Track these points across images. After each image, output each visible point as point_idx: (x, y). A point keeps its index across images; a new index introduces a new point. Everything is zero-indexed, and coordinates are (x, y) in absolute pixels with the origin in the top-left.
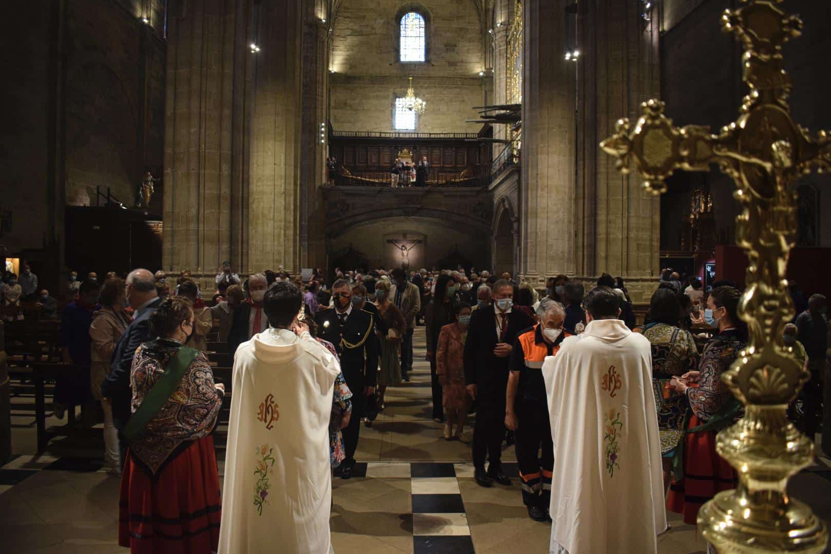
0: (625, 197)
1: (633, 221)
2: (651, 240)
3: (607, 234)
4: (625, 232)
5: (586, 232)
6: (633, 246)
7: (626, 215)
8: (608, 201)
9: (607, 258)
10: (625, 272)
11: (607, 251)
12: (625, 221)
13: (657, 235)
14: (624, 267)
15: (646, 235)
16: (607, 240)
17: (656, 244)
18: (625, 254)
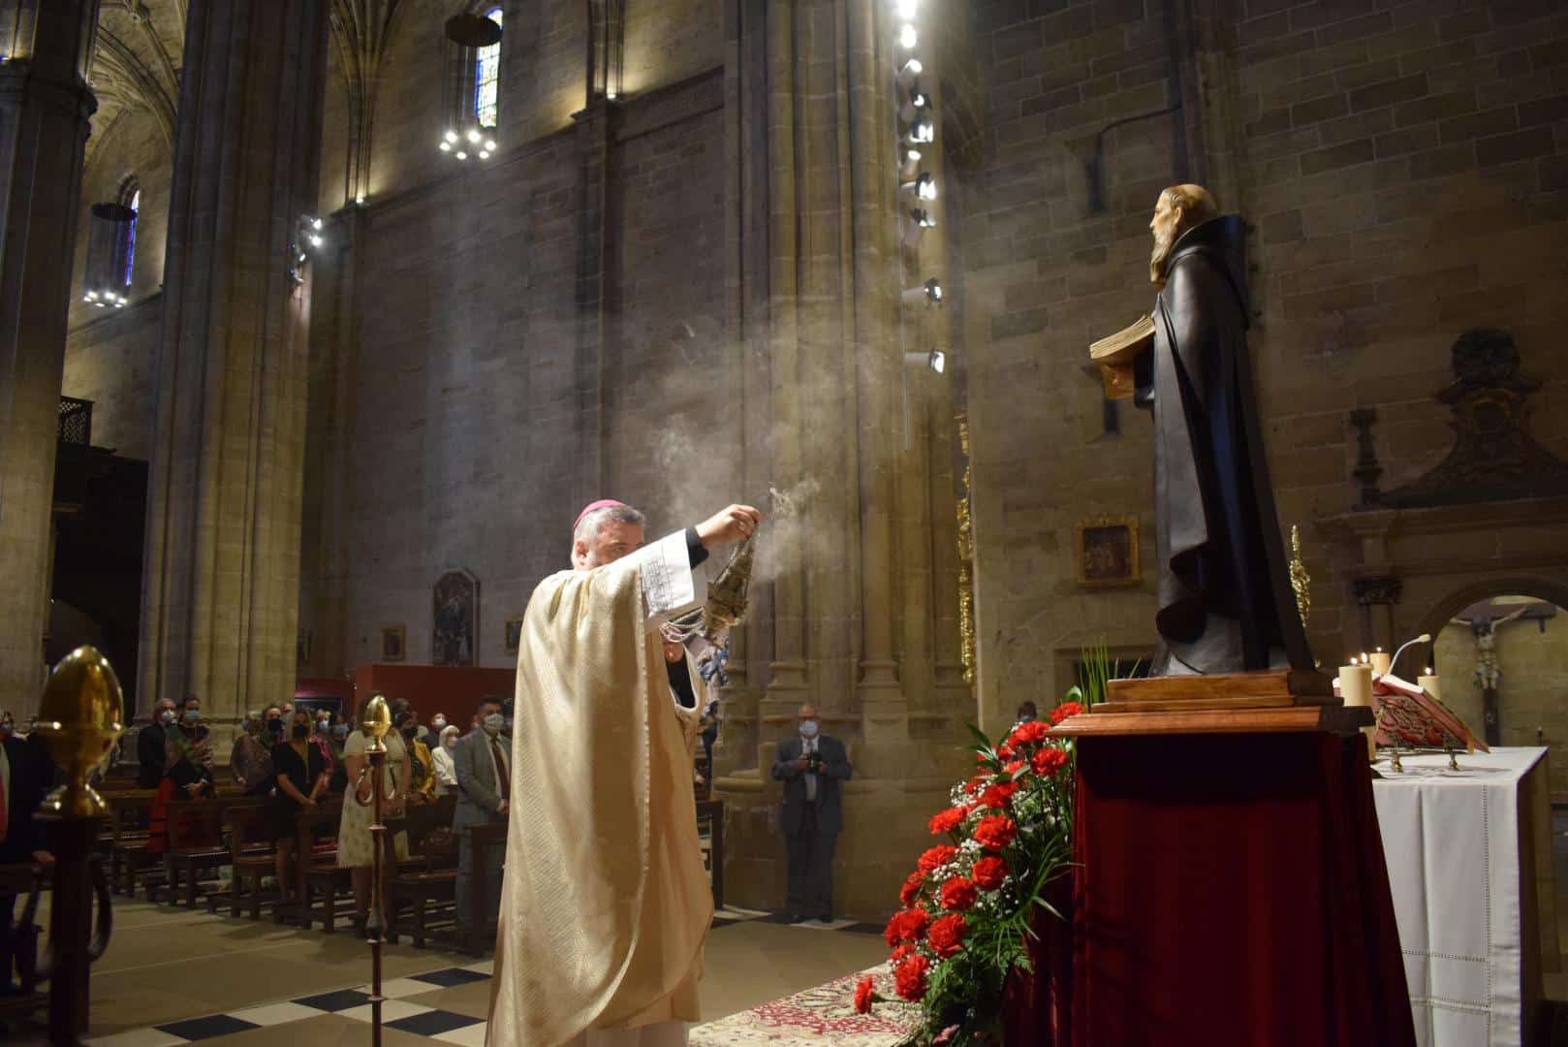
0: (247, 575)
1: (260, 616)
2: (284, 650)
3: (212, 636)
4: (245, 636)
5: (166, 634)
6: (258, 662)
7: (247, 604)
8: (215, 576)
9: (210, 680)
10: (242, 706)
11: (211, 668)
12: (246, 616)
13: (293, 644)
14: (243, 697)
15: (276, 642)
16: (212, 647)
17: (292, 658)
18: (244, 673)
